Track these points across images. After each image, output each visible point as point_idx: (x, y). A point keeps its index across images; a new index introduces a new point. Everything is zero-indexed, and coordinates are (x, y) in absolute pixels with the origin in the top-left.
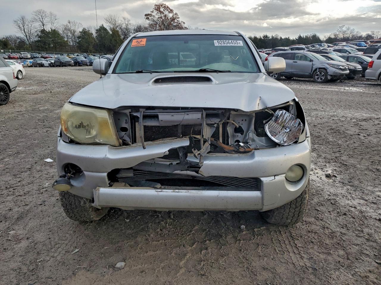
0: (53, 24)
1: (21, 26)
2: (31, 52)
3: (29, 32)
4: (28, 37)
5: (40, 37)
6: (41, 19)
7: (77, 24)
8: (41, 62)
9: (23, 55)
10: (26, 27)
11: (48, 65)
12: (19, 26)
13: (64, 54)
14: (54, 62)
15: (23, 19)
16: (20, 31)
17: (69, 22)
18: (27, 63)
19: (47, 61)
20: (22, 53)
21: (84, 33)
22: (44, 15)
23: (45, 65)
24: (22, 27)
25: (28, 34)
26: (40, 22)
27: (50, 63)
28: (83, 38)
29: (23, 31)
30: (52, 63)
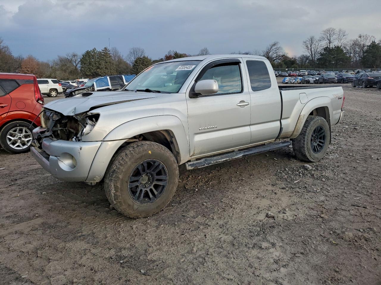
0: (340, 41)
1: (309, 45)
2: (310, 69)
3: (315, 51)
4: (313, 55)
5: (322, 55)
6: (329, 37)
7: (369, 38)
8: (308, 79)
9: (301, 73)
10: (313, 46)
11: (313, 82)
12: (307, 46)
13: (343, 71)
14: (319, 79)
15: (312, 40)
16: (307, 51)
17: (360, 37)
18: (297, 80)
19: (313, 78)
20: (301, 71)
21: (373, 47)
22: (332, 33)
23: (311, 82)
24: (310, 47)
25: (313, 53)
26: (328, 40)
27: (315, 80)
28: (370, 53)
29: (309, 51)
30: (316, 80)
